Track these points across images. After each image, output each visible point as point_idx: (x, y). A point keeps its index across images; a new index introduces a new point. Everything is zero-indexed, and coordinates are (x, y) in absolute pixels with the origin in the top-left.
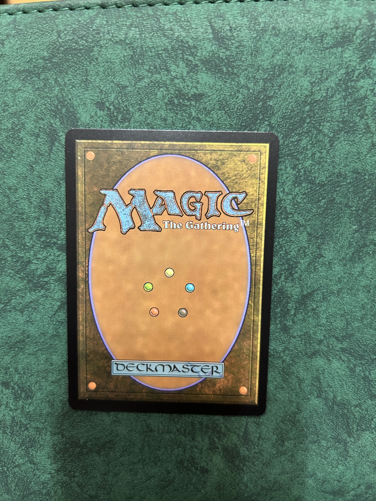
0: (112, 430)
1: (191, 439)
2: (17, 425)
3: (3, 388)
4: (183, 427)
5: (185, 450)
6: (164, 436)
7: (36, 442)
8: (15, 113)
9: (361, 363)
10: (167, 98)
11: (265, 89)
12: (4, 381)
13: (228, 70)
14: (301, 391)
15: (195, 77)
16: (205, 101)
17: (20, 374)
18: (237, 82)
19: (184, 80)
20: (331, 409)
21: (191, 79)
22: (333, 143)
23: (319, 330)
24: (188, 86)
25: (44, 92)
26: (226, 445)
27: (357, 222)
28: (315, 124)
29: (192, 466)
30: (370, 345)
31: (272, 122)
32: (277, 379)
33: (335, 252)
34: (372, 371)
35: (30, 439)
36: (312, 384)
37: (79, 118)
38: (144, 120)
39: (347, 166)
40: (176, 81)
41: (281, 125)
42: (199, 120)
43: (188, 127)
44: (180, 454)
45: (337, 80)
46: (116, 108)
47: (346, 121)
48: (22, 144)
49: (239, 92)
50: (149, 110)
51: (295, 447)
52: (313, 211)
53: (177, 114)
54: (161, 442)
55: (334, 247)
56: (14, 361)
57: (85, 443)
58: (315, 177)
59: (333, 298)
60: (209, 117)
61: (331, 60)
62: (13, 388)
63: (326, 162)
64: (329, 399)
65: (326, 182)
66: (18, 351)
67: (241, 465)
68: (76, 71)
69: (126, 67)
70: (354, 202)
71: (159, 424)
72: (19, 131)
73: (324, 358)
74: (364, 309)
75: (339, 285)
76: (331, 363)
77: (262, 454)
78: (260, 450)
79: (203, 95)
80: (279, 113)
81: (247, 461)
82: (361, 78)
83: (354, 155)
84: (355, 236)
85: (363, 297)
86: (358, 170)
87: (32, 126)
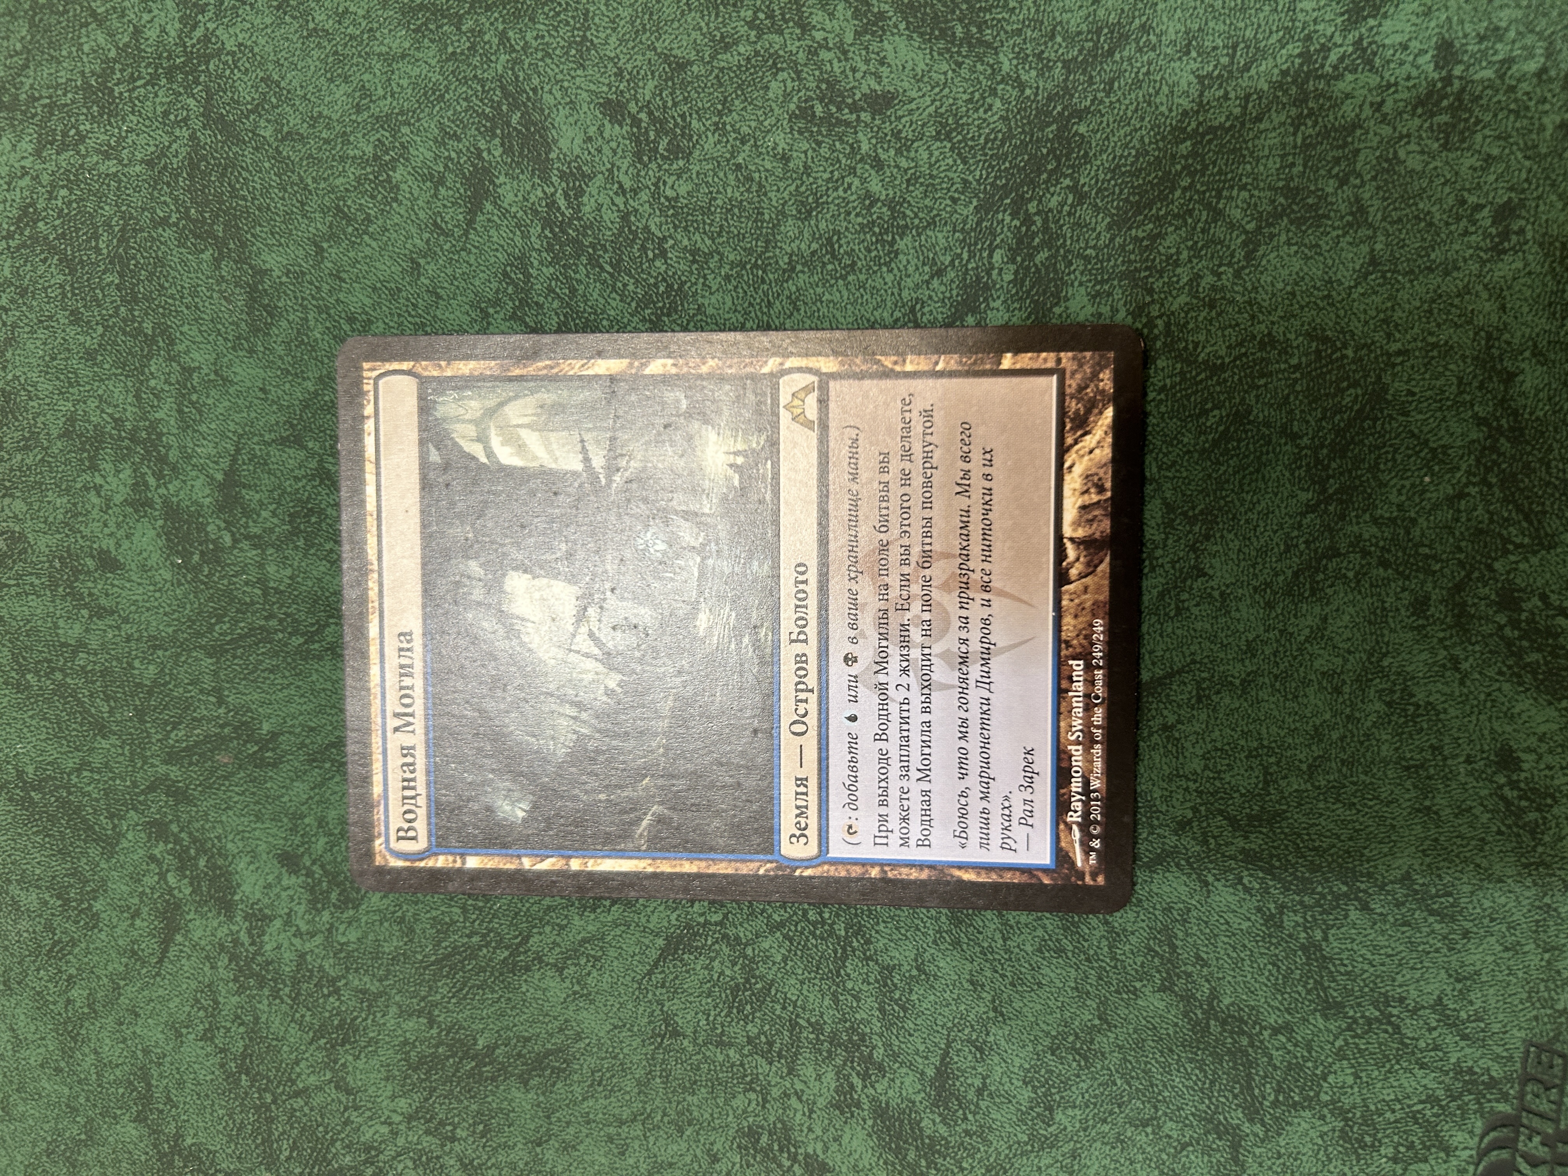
0: (566, 1021)
1: (785, 1070)
2: (310, 978)
3: (284, 870)
4: (764, 1033)
5: (765, 1101)
6: (708, 1054)
7: (357, 1030)
8: (387, 116)
9: (1301, 903)
10: (795, 99)
11: (1068, 91)
12: (287, 852)
13: (967, 33)
14: (1115, 967)
15: (875, 46)
16: (900, 113)
17: (331, 835)
18: (992, 66)
19: (845, 53)
20: (1200, 1029)
21: (864, 53)
22: (1255, 250)
23: (1180, 791)
24: (854, 70)
25: (469, 65)
26: (883, 1098)
27: (1314, 483)
28: (1204, 192)
29: (781, 1150)
30: (1333, 851)
31: (1082, 181)
32: (1046, 922)
33: (1243, 563)
34: (1333, 931)
35: (343, 1020)
36: (1150, 949)
37: (555, 141)
38: (728, 156)
39: (1294, 316)
40: (824, 55)
41: (1106, 189)
42: (878, 165)
43: (847, 180)
44: (750, 1109)
45: (1276, 71)
46: (653, 120)
47: (1297, 188)
48: (395, 200)
49: (993, 92)
50: (745, 130)
51: (1085, 1130)
52: (1186, 440)
53: (819, 144)
54: (699, 1069)
55: (1240, 550)
56: (317, 798)
57: (491, 1049)
58: (1196, 345)
59: (1227, 700)
60: (907, 158)
61: (1261, 15)
62: (309, 874)
63: (1232, 301)
64: (1196, 999)
65: (1227, 360)
66: (330, 770)
67: (923, 1163)
68: (558, 14)
69: (690, 10)
70: (1308, 422)
71: (700, 1015)
72: (392, 165)
73: (1189, 875)
74: (1321, 741)
75: (1247, 662)
76: (1209, 892)
77: (984, 1140)
78: (981, 1126)
79: (893, 98)
80: (1105, 157)
81: (939, 1152)
82: (1345, 69)
83: (1314, 287)
84: (1304, 522)
85: (1320, 704)
86: (1324, 330)
87: (429, 155)
